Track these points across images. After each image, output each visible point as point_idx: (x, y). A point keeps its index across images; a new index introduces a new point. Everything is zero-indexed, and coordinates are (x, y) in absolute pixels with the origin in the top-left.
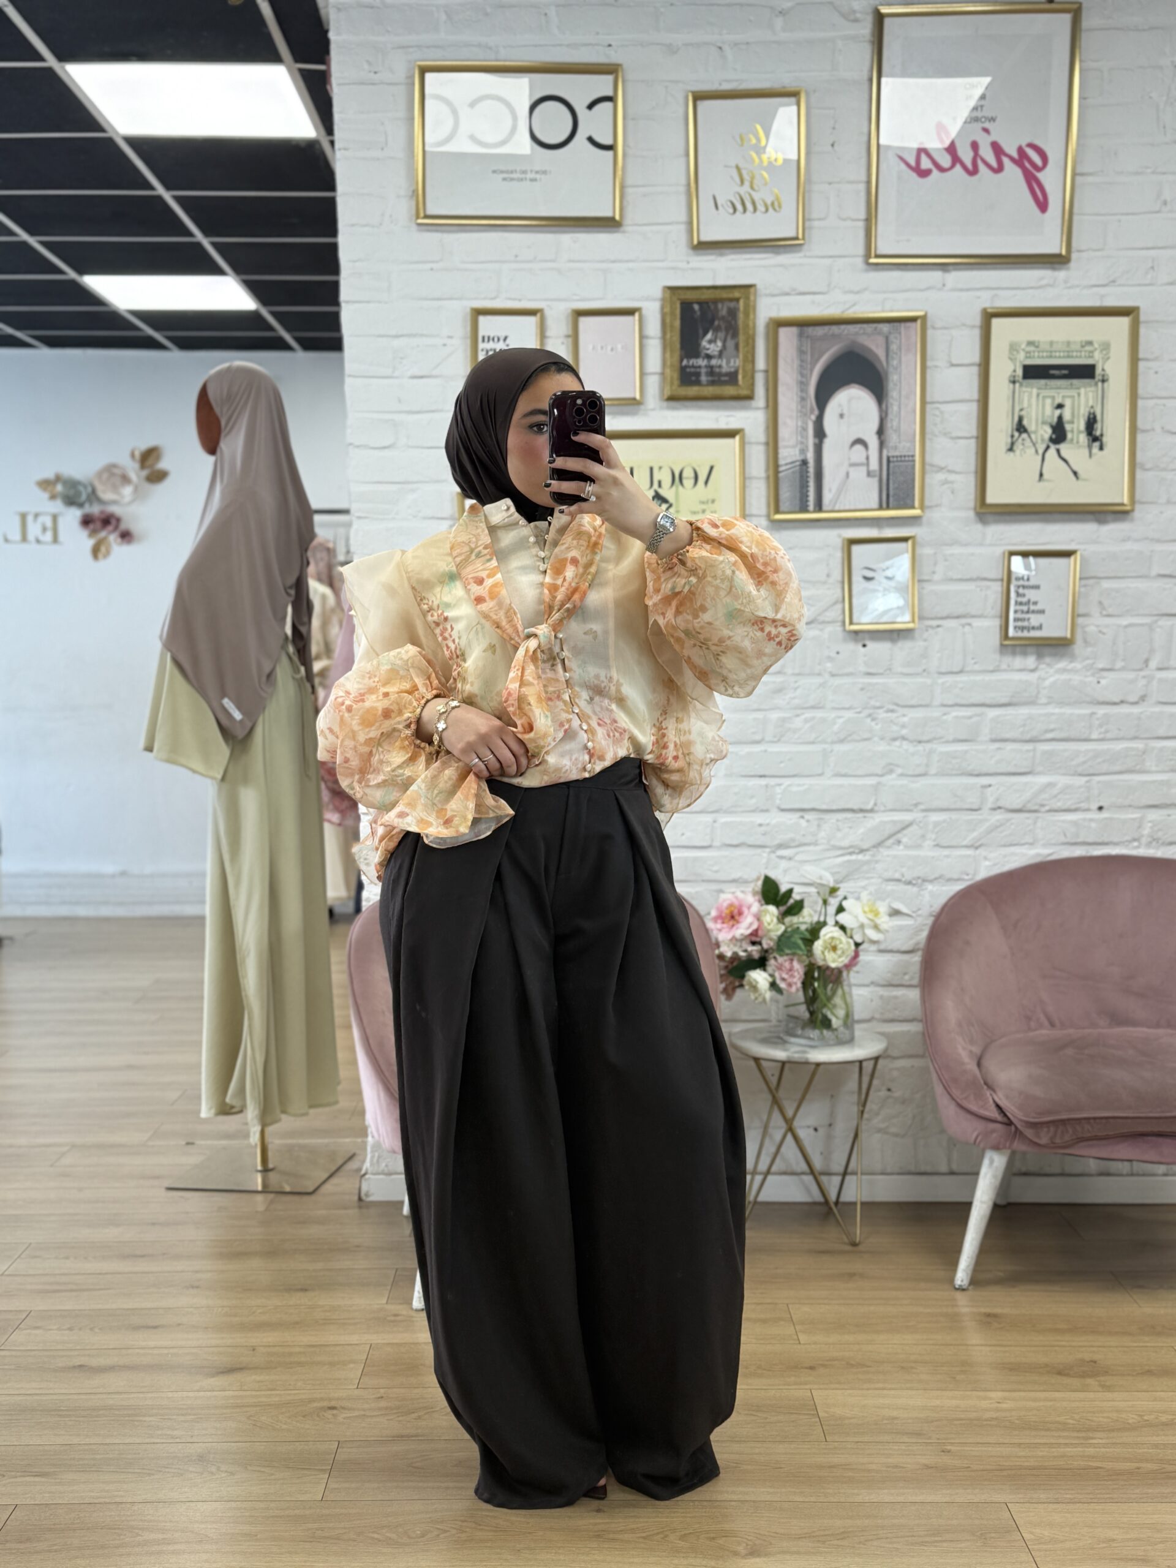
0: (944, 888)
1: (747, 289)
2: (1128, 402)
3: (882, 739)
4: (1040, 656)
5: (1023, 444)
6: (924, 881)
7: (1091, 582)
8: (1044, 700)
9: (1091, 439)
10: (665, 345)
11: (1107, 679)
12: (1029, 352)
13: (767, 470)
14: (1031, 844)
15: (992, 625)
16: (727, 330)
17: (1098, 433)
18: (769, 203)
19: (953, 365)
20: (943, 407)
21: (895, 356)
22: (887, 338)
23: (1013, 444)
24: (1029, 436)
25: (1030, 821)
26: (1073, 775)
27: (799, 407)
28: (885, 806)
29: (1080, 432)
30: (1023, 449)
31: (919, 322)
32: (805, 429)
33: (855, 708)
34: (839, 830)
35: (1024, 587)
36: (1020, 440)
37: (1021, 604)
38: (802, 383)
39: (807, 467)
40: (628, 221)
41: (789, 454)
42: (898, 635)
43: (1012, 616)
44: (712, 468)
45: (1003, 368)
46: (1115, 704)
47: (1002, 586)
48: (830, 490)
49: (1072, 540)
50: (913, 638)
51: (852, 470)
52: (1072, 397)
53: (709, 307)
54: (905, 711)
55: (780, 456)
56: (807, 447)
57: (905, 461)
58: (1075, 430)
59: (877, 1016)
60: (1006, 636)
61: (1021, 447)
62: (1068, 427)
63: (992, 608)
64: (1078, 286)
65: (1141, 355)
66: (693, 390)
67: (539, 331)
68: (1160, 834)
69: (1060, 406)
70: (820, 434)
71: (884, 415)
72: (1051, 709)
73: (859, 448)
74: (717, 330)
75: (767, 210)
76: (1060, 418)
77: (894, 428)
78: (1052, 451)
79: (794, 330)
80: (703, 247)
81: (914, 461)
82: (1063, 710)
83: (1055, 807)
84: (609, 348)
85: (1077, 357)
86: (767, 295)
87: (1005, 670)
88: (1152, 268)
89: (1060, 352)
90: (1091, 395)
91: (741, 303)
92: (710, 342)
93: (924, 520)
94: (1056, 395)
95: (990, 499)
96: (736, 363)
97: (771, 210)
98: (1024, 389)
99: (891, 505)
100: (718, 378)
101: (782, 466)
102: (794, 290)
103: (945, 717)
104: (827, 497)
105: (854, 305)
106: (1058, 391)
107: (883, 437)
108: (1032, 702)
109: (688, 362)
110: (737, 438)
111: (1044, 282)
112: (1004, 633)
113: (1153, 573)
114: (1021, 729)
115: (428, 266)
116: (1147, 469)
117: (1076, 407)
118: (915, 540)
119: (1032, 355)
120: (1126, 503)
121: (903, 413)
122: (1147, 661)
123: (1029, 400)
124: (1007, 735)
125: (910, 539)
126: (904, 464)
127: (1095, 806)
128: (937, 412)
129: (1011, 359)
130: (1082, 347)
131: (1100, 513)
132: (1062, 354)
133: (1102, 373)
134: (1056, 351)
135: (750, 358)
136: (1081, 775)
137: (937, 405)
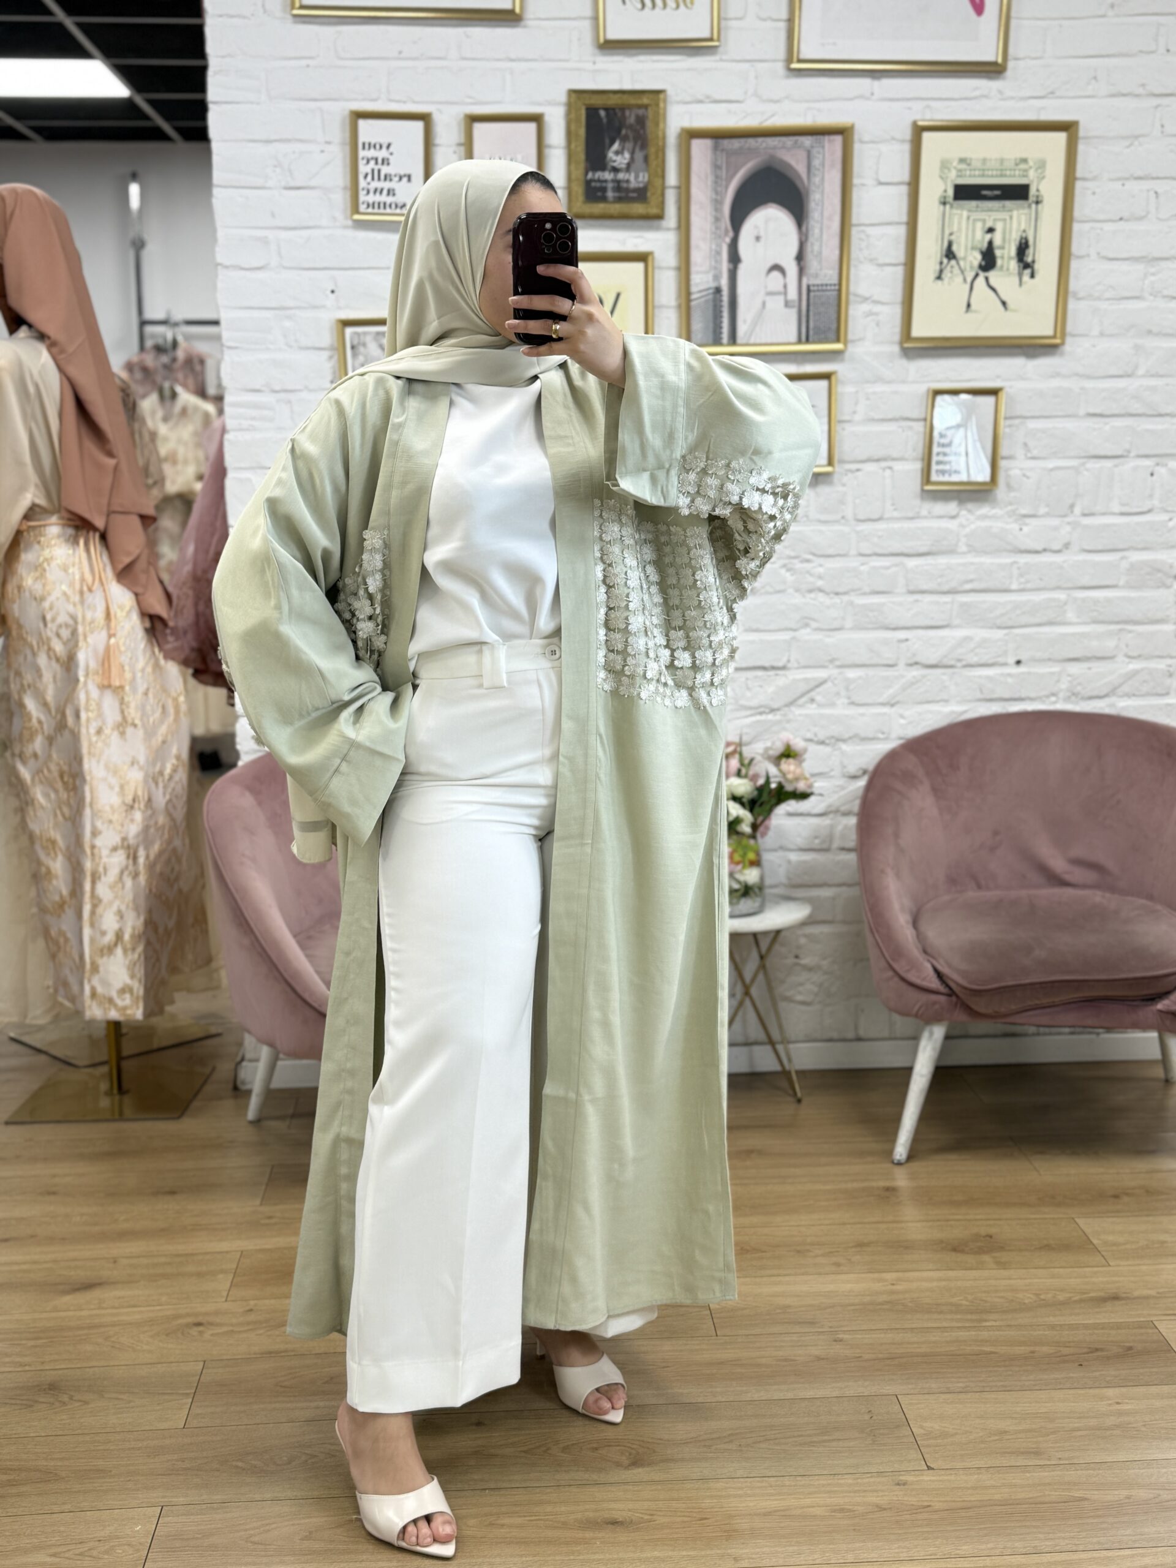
0: (859, 748)
1: (658, 92)
2: (1062, 226)
3: (797, 591)
4: (962, 503)
5: (951, 272)
6: (839, 740)
7: (1019, 422)
8: (965, 549)
9: (1022, 265)
10: (570, 155)
11: (1031, 526)
12: (960, 171)
13: (679, 296)
14: (946, 701)
15: (914, 467)
16: (636, 140)
17: (1029, 259)
19: (881, 183)
20: (870, 230)
21: (817, 172)
22: (809, 153)
23: (941, 271)
24: (958, 263)
25: (946, 677)
26: (992, 628)
27: (714, 229)
28: (798, 663)
29: (1010, 258)
30: (951, 278)
31: (843, 133)
32: (719, 253)
34: (748, 689)
36: (949, 268)
37: (943, 445)
38: (717, 201)
39: (721, 296)
40: (529, 14)
41: (701, 280)
43: (935, 459)
44: (618, 295)
45: (933, 188)
46: (1036, 552)
47: (925, 427)
48: (745, 322)
49: (998, 377)
50: (831, 483)
51: (768, 299)
52: (1004, 220)
53: (615, 114)
54: (821, 560)
55: (692, 282)
56: (721, 273)
57: (826, 290)
58: (1006, 256)
59: (787, 882)
61: (949, 275)
62: (998, 253)
63: (914, 450)
64: (1012, 98)
65: (1079, 174)
66: (599, 208)
67: (424, 137)
68: (1079, 688)
69: (991, 230)
70: (735, 259)
71: (804, 238)
72: (970, 559)
73: (776, 274)
74: (624, 139)
75: (678, 6)
76: (990, 243)
77: (815, 253)
78: (980, 281)
79: (708, 143)
80: (611, 46)
81: (838, 290)
82: (983, 559)
83: (971, 662)
85: (1010, 176)
86: (678, 102)
87: (926, 517)
88: (1094, 78)
89: (992, 170)
90: (1023, 218)
91: (650, 110)
93: (847, 355)
94: (987, 218)
95: (916, 332)
96: (643, 177)
97: (682, 6)
98: (955, 211)
99: (811, 339)
100: (625, 194)
101: (694, 293)
102: (708, 97)
103: (862, 568)
104: (742, 329)
105: (773, 115)
106: (990, 213)
107: (802, 263)
108: (955, 551)
109: (594, 175)
110: (646, 261)
111: (977, 93)
112: (926, 477)
113: (1082, 412)
114: (939, 580)
115: (304, 62)
116: (1079, 299)
117: (1008, 231)
118: (833, 378)
119: (964, 173)
120: (1054, 337)
121: (825, 237)
122: (1072, 506)
123: (960, 223)
124: (925, 587)
125: (827, 376)
126: (826, 293)
127: (1013, 660)
128: (863, 236)
129: (941, 177)
130: (1017, 165)
131: (1029, 347)
132: (995, 173)
133: (1036, 194)
134: (988, 169)
135: (660, 173)
136: (999, 628)
137: (863, 228)
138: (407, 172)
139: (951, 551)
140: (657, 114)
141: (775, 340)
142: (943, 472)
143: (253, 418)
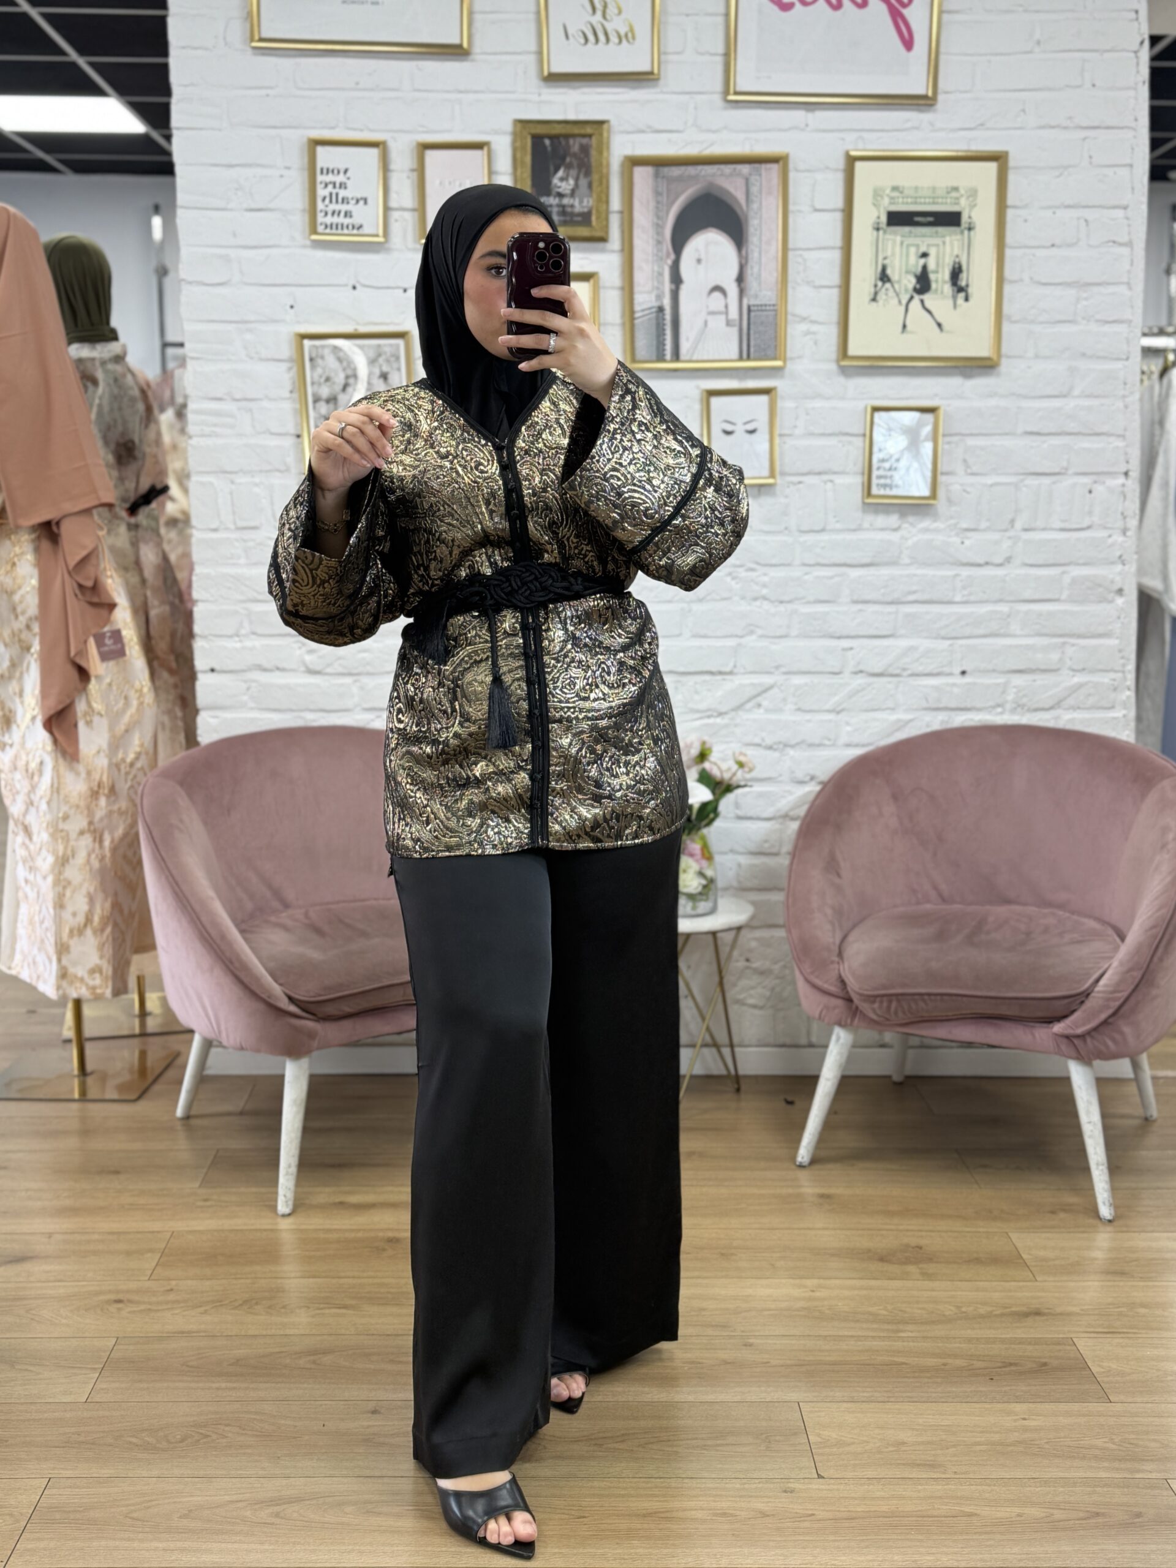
0: (806, 754)
1: (601, 123)
2: (995, 251)
3: (742, 598)
4: (904, 516)
5: (886, 294)
6: (785, 745)
7: (955, 439)
8: (907, 561)
9: (955, 289)
11: (972, 540)
12: (893, 198)
13: (623, 316)
14: (893, 709)
15: (855, 481)
16: (580, 167)
17: (963, 283)
18: (622, 33)
19: (816, 210)
20: (806, 254)
21: (755, 200)
22: (747, 180)
23: (876, 294)
24: (893, 286)
25: (892, 686)
26: (936, 638)
27: (656, 252)
28: (745, 669)
29: (944, 282)
30: (886, 300)
31: (781, 163)
32: (661, 274)
34: (697, 692)
36: (883, 290)
38: (658, 225)
39: (664, 315)
40: (477, 49)
41: (644, 300)
42: (759, 491)
43: (875, 473)
45: (866, 214)
46: (979, 565)
47: (864, 442)
48: (687, 339)
49: (936, 396)
50: (772, 495)
51: (710, 318)
52: (937, 245)
54: (764, 571)
55: (636, 301)
56: (663, 293)
57: (766, 310)
58: (940, 280)
59: (737, 884)
60: (869, 494)
61: (884, 297)
62: (932, 277)
63: (855, 464)
64: (943, 129)
65: (1010, 201)
67: (381, 164)
68: (1025, 700)
69: (925, 255)
70: (677, 279)
71: (743, 261)
72: (913, 570)
73: (717, 295)
75: (620, 42)
77: (755, 275)
79: (649, 169)
80: (556, 79)
81: (775, 311)
82: (925, 571)
83: (917, 671)
84: (458, 183)
85: (942, 203)
86: (622, 132)
87: (868, 529)
88: (1024, 111)
89: (925, 198)
90: (956, 243)
92: (562, 179)
93: (787, 371)
94: (920, 243)
95: (852, 351)
97: (624, 41)
98: (888, 236)
99: (752, 355)
100: (570, 218)
101: (638, 312)
102: (650, 127)
103: (806, 578)
104: (685, 346)
105: (712, 144)
106: (923, 238)
107: (743, 285)
110: (592, 281)
111: (908, 125)
112: (868, 491)
113: (1020, 430)
114: (882, 591)
115: (264, 92)
116: (1014, 322)
117: (941, 256)
118: (773, 393)
119: (896, 200)
120: (992, 357)
121: (764, 260)
122: (1012, 522)
123: (893, 248)
124: (869, 597)
125: (768, 391)
126: (765, 313)
127: (958, 670)
128: (800, 260)
129: (874, 205)
130: (948, 193)
131: (965, 367)
132: (927, 200)
133: (969, 220)
134: (920, 197)
135: (604, 199)
136: (944, 638)
137: (800, 252)
138: (364, 195)
139: (893, 563)
141: (717, 357)
142: (885, 486)
143: (215, 425)
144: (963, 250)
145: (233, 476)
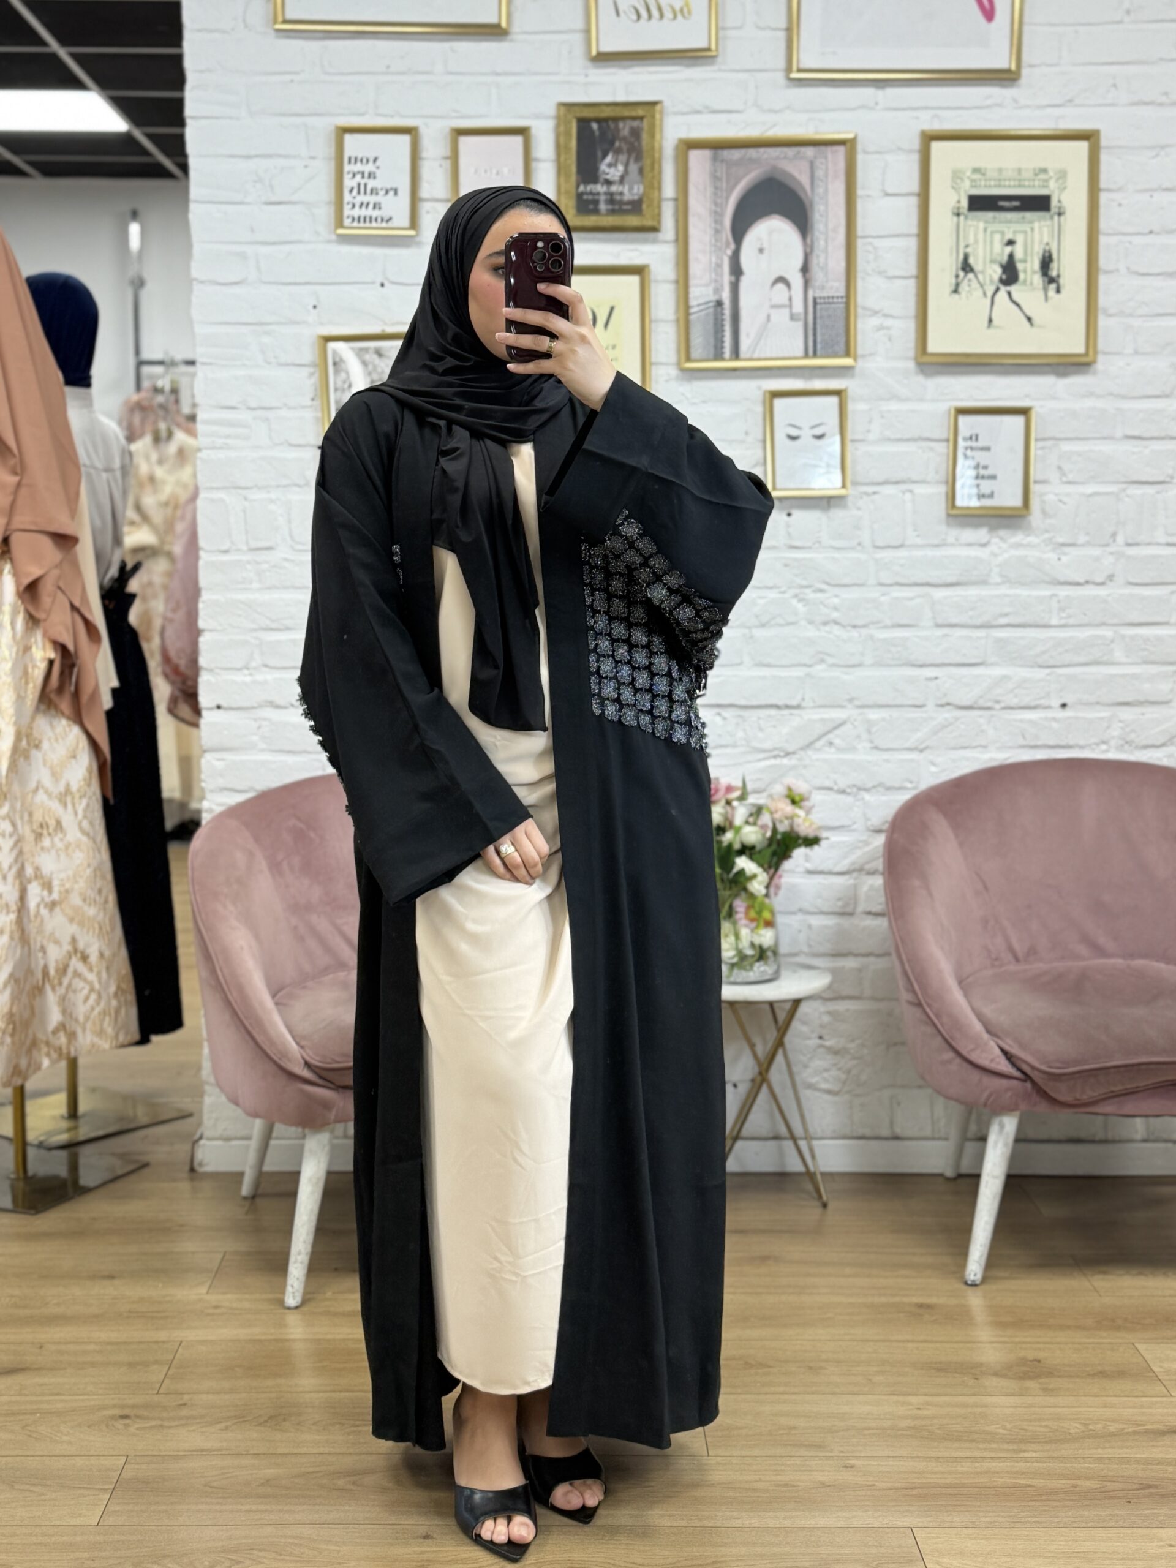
0: (884, 798)
1: (654, 104)
2: (1089, 238)
3: (811, 622)
4: (993, 529)
5: (969, 286)
6: (860, 789)
7: (1049, 443)
8: (998, 580)
9: (1046, 279)
10: (560, 170)
11: (1070, 556)
12: (974, 181)
13: (677, 312)
14: (984, 747)
15: (937, 491)
16: (630, 152)
17: (1054, 273)
18: (677, 8)
19: (887, 195)
20: (877, 242)
21: (821, 184)
22: (812, 166)
23: (957, 285)
24: (976, 276)
25: (982, 720)
26: (1032, 667)
27: (713, 241)
28: (814, 701)
29: (1034, 272)
30: (969, 292)
31: (848, 145)
32: (719, 266)
33: (779, 588)
34: (760, 729)
35: (972, 448)
36: (966, 281)
38: (716, 212)
39: (722, 309)
40: (516, 28)
41: (701, 293)
42: (829, 503)
43: (961, 483)
44: (612, 309)
45: (945, 199)
46: (1078, 584)
47: (948, 447)
48: (748, 335)
49: (1027, 396)
50: (844, 507)
51: (773, 312)
52: (1025, 232)
54: (836, 590)
55: (691, 295)
56: (722, 286)
57: (833, 303)
59: (805, 949)
60: (953, 506)
61: (967, 288)
62: (1020, 266)
63: (937, 472)
64: (1028, 106)
65: (1103, 184)
66: (591, 220)
67: (411, 152)
68: (1133, 736)
70: (737, 271)
71: (808, 250)
72: (1004, 590)
73: (781, 286)
75: (675, 17)
77: (821, 265)
79: (707, 153)
80: (604, 58)
81: (844, 303)
82: (1018, 591)
83: (1012, 705)
84: (494, 171)
85: (1029, 186)
86: (675, 114)
87: (952, 545)
88: (1115, 86)
89: (1009, 180)
90: (1045, 230)
91: (646, 121)
92: (610, 165)
93: (857, 370)
94: (1006, 230)
95: (934, 346)
97: (679, 16)
98: (970, 222)
99: (819, 352)
100: (617, 206)
101: (693, 307)
102: (707, 107)
103: (883, 599)
104: (745, 342)
105: (774, 125)
106: (1009, 225)
107: (808, 275)
108: (983, 582)
109: (585, 188)
110: (641, 275)
111: (990, 101)
112: (951, 502)
113: (1119, 434)
114: (971, 613)
115: (287, 78)
116: (1110, 316)
117: (1029, 243)
118: (843, 394)
119: (978, 183)
120: (1086, 354)
121: (832, 250)
122: (1114, 535)
123: (976, 235)
124: (954, 621)
125: (838, 393)
126: (833, 306)
127: (1056, 703)
128: (870, 248)
129: (953, 188)
130: (1036, 175)
131: (1058, 365)
132: (1012, 183)
133: (1059, 205)
134: (1005, 180)
135: (656, 185)
136: (1040, 666)
137: (870, 240)
138: (393, 186)
140: (652, 126)
141: (781, 356)
143: (228, 437)
144: (1053, 237)
145: (244, 492)
